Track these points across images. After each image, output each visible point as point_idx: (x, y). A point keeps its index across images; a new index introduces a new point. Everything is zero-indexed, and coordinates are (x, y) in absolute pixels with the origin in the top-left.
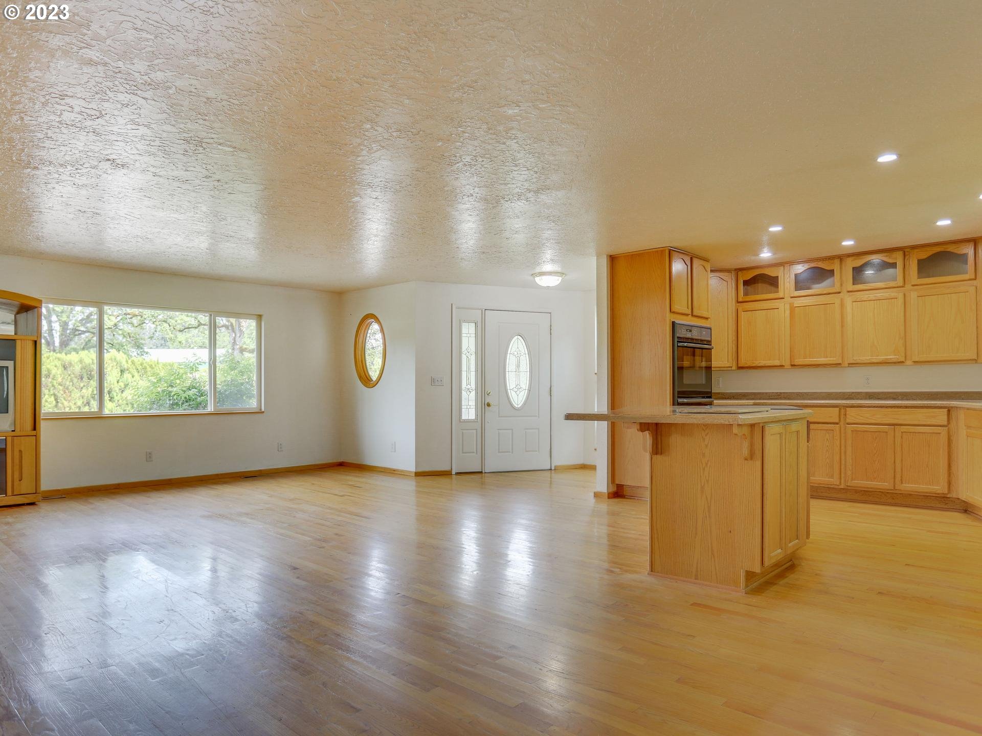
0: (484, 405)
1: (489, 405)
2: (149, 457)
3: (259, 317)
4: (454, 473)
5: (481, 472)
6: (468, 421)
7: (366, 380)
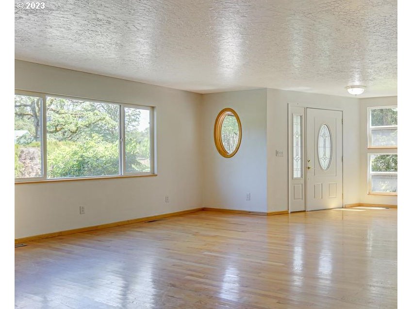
0: (305, 168)
1: (309, 168)
2: (82, 210)
3: (153, 108)
4: (289, 212)
5: (305, 211)
6: (297, 179)
7: (223, 152)
